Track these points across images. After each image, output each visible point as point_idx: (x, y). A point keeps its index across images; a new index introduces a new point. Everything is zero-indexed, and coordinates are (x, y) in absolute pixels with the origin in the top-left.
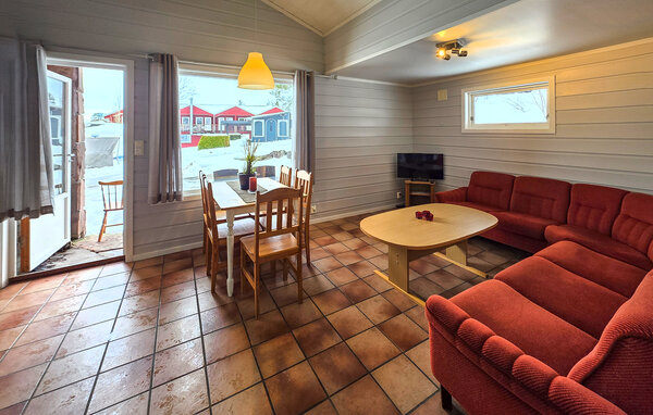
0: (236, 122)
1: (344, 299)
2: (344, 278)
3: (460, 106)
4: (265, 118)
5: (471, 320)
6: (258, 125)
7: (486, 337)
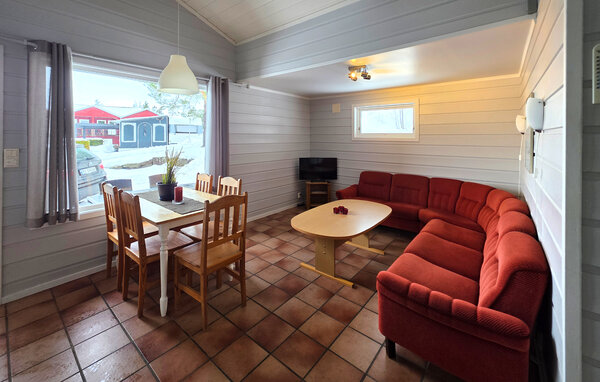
0: (93, 124)
1: (283, 293)
2: (274, 276)
3: (351, 118)
4: (137, 122)
5: (413, 284)
6: (129, 129)
7: (428, 294)
